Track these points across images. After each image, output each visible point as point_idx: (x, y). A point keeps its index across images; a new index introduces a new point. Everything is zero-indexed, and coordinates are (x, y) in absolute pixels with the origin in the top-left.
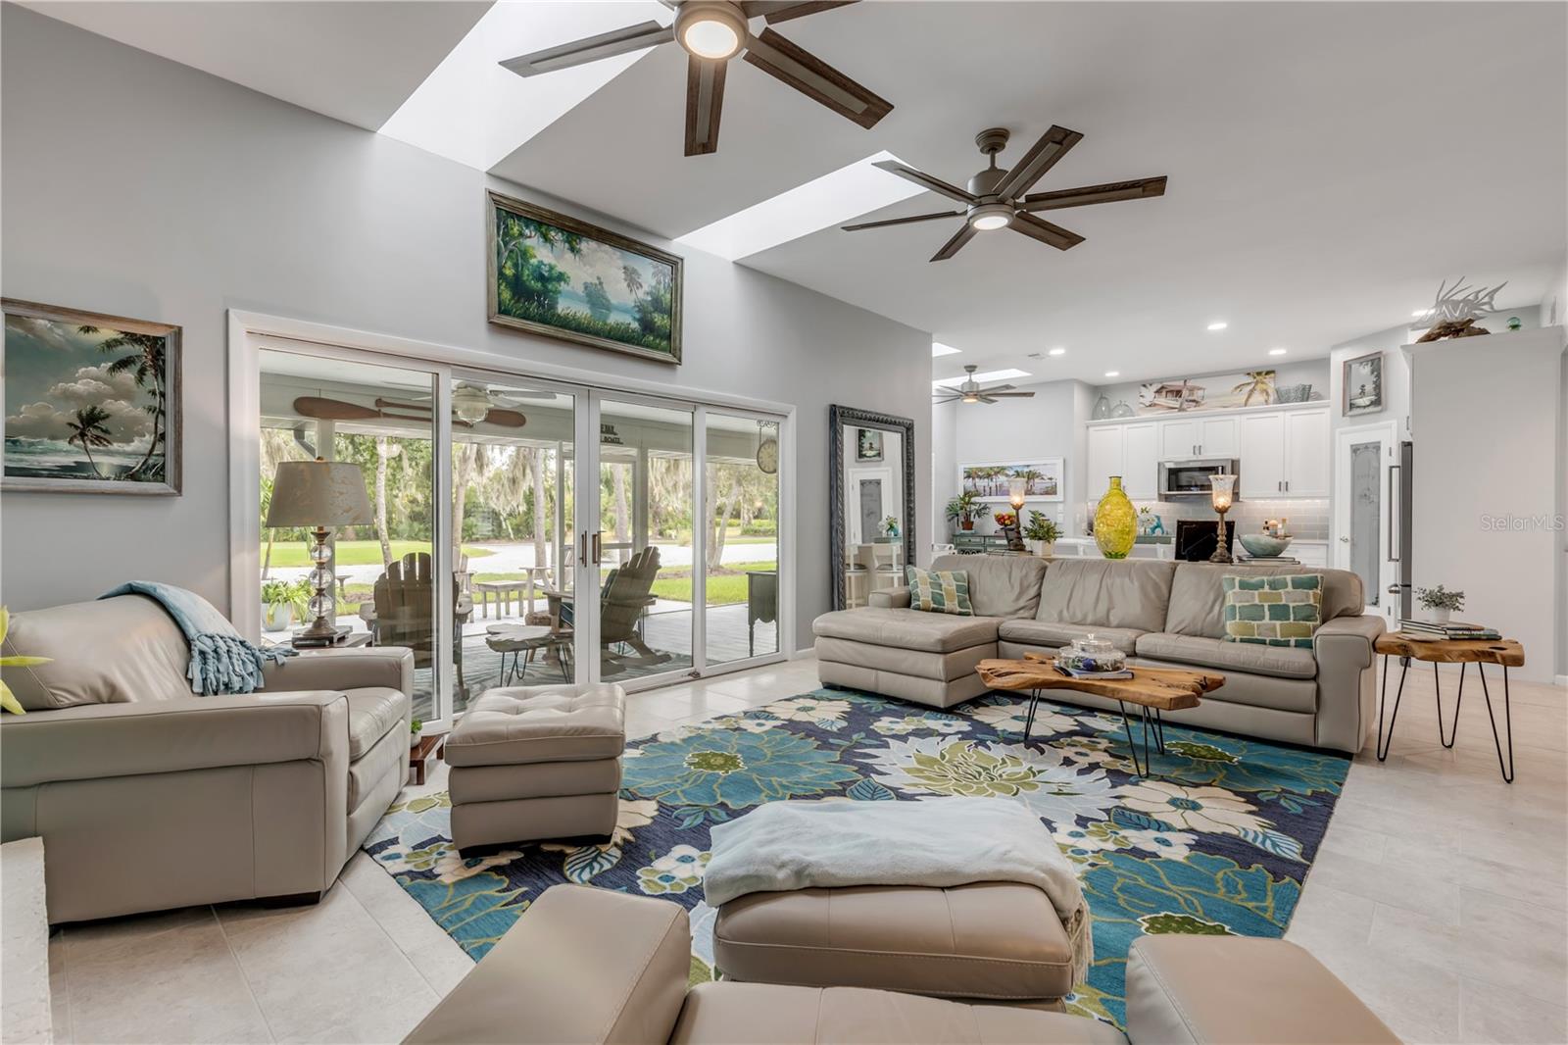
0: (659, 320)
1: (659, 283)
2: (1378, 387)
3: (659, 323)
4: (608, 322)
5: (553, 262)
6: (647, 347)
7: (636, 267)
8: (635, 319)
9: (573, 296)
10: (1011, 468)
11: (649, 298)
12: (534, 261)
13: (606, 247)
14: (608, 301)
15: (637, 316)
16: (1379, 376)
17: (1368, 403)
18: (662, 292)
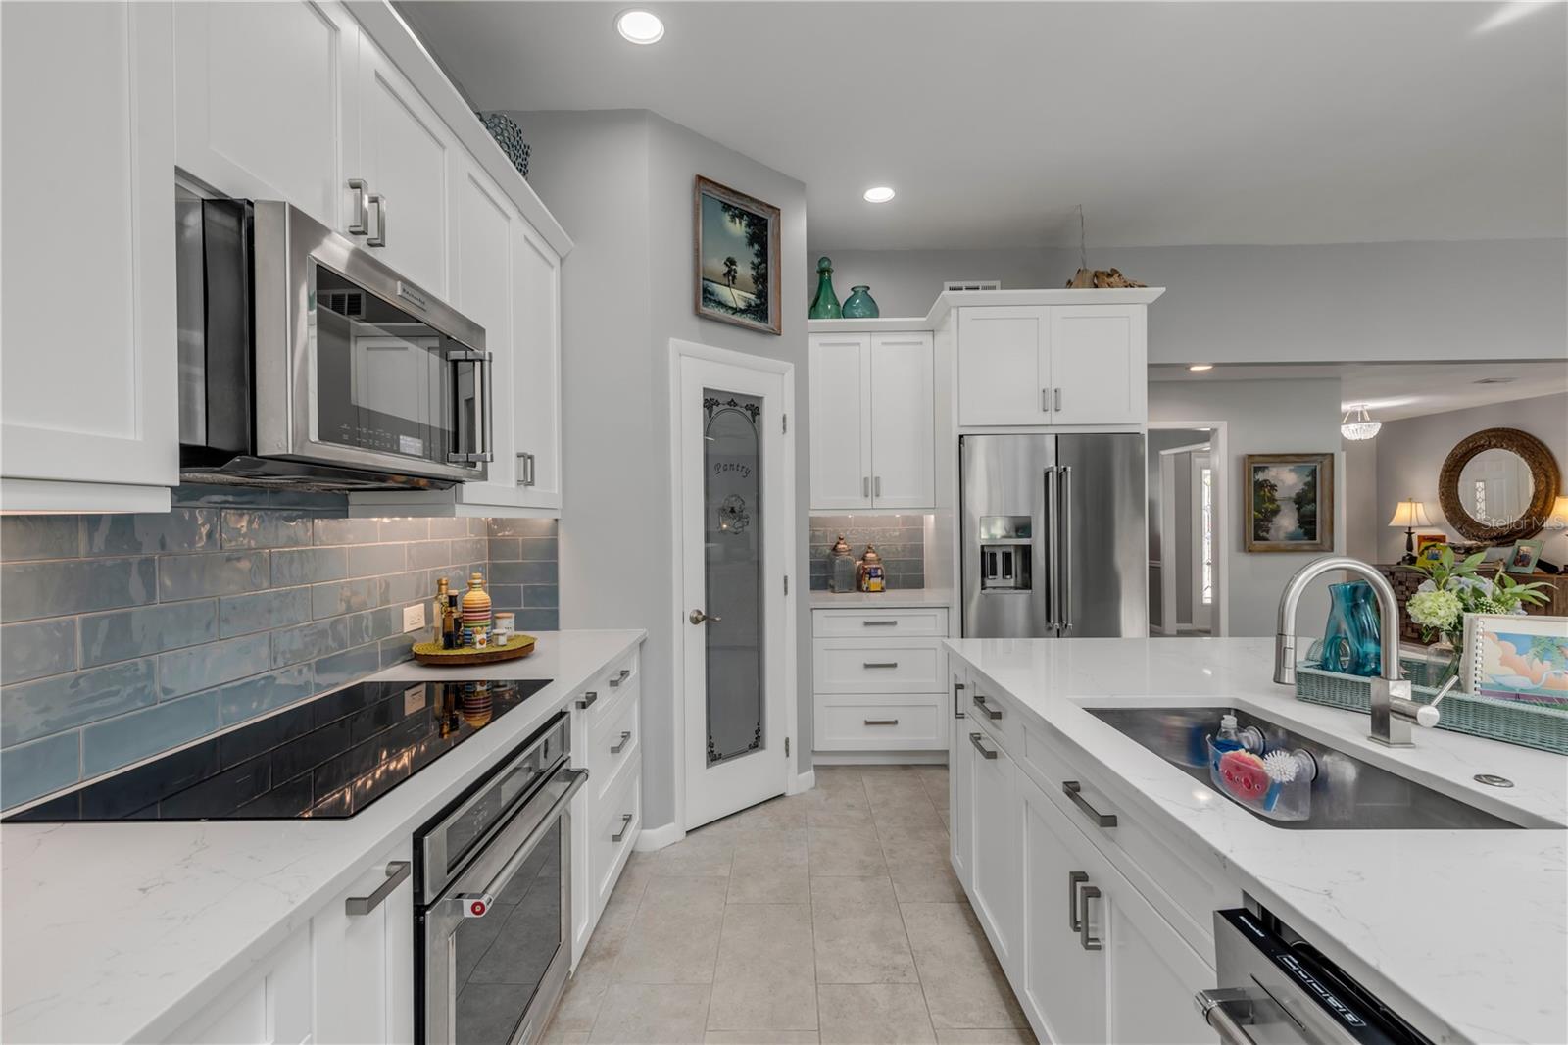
2: (761, 278)
16: (763, 254)
17: (741, 305)
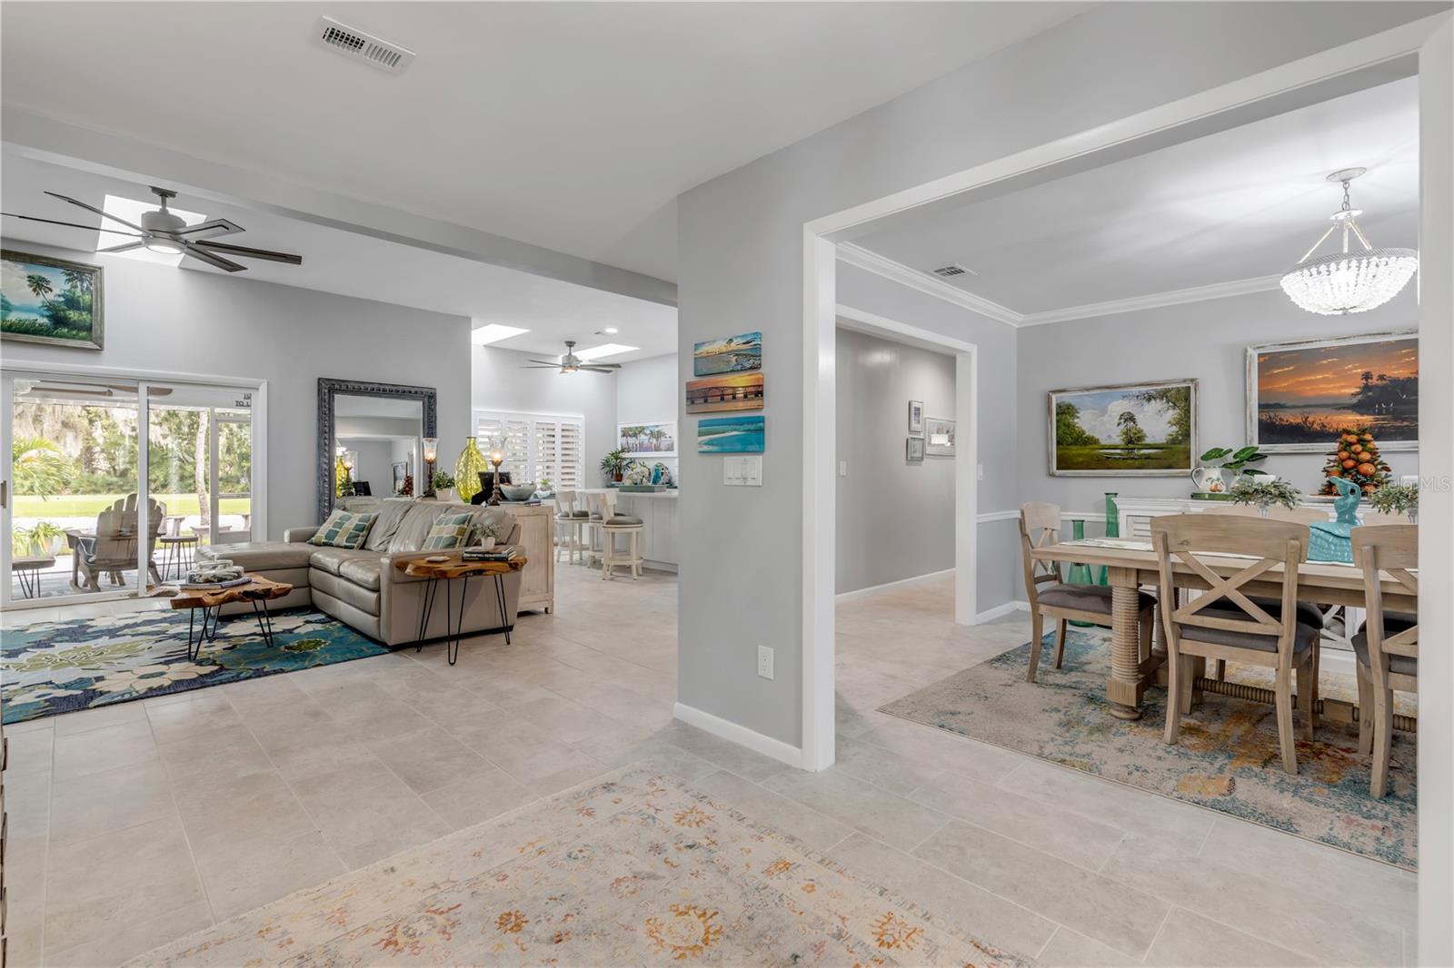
0: (73, 315)
1: (75, 287)
3: (76, 318)
4: (8, 319)
7: (43, 276)
8: (43, 316)
10: (647, 427)
11: (62, 299)
13: (7, 262)
14: (8, 303)
15: (46, 313)
18: (79, 294)
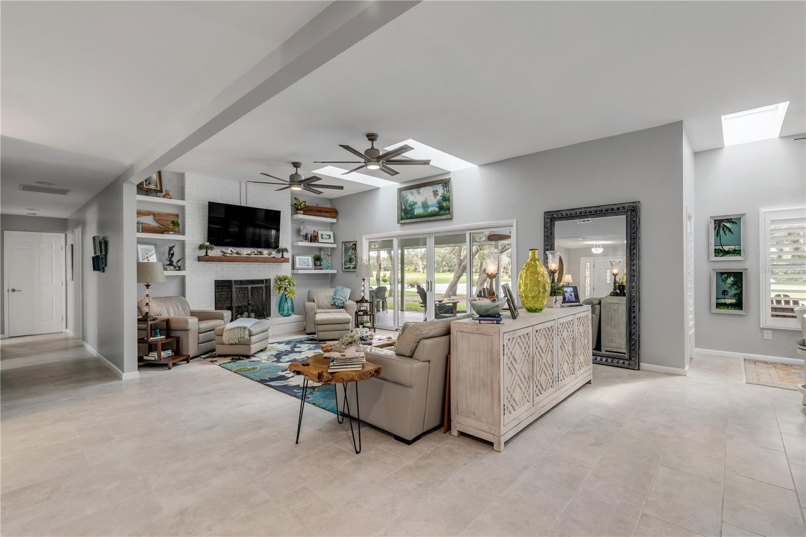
0: (444, 204)
1: (444, 191)
3: (445, 206)
4: (428, 211)
5: (413, 199)
6: (441, 215)
7: (436, 189)
8: (437, 207)
9: (418, 207)
11: (441, 198)
12: (409, 202)
13: (428, 187)
14: (428, 204)
15: (438, 206)
18: (446, 193)
